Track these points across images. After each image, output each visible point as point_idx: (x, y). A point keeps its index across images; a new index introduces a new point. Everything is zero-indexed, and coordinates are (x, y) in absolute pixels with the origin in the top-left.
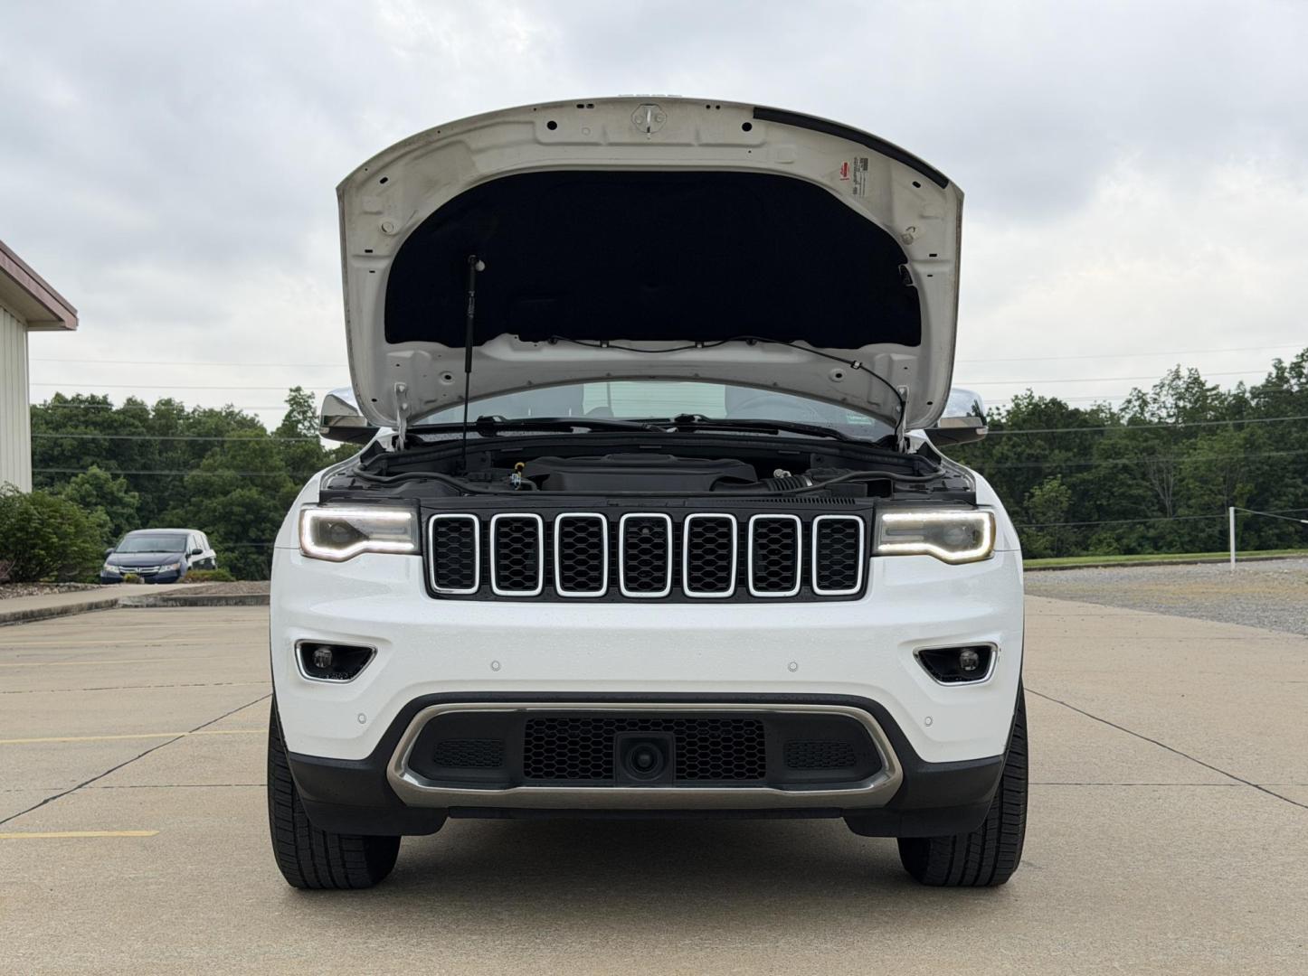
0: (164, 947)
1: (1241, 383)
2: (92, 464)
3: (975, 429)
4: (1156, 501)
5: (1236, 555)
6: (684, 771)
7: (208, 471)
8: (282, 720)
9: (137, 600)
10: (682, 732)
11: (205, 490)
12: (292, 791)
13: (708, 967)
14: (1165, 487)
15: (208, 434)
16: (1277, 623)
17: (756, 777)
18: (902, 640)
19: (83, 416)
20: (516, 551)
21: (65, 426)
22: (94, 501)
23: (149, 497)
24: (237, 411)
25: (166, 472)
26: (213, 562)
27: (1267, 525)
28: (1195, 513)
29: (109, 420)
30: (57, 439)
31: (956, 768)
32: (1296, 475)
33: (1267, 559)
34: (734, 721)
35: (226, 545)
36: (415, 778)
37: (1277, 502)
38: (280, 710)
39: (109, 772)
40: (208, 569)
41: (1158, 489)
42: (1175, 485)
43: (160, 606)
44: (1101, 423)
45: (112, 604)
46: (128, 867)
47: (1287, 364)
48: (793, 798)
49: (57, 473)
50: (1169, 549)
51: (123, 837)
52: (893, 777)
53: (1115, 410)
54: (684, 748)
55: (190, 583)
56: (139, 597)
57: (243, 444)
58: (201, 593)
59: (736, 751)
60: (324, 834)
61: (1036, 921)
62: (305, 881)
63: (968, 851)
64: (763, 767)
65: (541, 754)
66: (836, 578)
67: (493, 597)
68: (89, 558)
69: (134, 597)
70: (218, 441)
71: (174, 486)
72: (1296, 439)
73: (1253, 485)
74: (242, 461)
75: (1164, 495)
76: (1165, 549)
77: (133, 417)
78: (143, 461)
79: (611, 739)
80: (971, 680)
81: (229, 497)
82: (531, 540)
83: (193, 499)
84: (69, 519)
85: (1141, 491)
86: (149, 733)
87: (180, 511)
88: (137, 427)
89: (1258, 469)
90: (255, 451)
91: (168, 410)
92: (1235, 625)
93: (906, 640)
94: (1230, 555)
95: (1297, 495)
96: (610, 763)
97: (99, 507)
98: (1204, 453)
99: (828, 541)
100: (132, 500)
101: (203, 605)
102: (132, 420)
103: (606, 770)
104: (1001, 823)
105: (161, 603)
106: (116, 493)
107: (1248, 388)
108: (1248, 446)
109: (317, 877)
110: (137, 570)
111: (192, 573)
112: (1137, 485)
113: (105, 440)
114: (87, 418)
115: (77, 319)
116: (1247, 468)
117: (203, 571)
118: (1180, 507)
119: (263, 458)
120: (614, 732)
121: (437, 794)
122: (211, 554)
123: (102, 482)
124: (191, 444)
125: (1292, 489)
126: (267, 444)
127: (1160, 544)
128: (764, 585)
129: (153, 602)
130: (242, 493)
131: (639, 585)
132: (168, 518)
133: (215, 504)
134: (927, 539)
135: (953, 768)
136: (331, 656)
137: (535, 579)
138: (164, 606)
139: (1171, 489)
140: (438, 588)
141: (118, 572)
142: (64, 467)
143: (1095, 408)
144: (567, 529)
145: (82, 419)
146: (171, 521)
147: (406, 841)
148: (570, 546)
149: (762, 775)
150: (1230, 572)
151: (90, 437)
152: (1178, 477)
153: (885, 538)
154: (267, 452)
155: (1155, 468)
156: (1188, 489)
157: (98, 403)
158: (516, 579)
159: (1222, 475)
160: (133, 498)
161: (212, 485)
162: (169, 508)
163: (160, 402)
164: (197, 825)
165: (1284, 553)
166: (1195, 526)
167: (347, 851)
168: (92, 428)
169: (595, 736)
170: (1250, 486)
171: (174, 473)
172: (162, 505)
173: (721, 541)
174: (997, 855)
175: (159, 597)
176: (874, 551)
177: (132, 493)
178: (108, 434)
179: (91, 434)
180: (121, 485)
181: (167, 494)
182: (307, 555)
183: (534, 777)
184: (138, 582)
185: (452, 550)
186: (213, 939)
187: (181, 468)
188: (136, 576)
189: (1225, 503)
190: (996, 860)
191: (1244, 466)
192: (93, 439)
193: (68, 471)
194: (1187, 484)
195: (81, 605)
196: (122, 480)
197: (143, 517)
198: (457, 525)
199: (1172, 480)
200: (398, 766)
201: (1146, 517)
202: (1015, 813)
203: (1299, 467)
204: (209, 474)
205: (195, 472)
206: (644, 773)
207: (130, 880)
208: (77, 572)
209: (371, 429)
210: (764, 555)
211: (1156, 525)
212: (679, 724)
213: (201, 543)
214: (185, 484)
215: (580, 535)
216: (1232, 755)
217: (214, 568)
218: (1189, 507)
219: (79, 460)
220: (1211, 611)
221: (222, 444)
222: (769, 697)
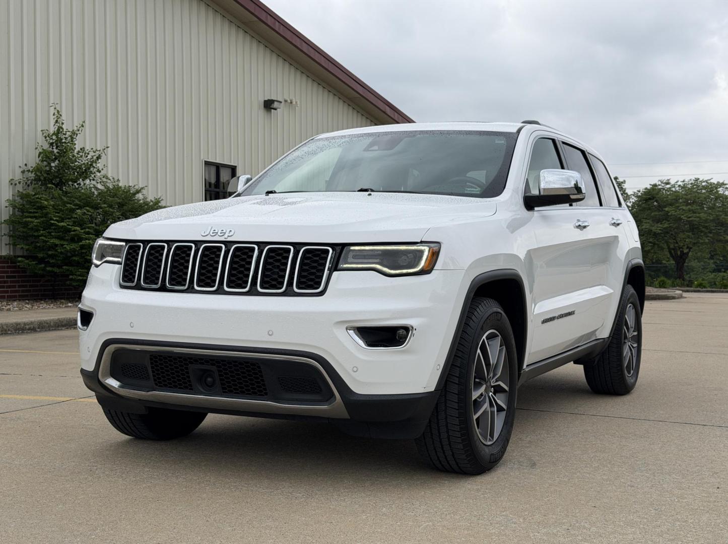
6: (225, 388)
10: (220, 367)
17: (263, 395)
18: (337, 321)
20: (154, 264)
31: (368, 399)
34: (245, 362)
36: (115, 382)
48: (286, 408)
54: (223, 375)
59: (249, 379)
64: (265, 389)
65: (159, 374)
66: (310, 283)
67: (141, 288)
79: (188, 368)
82: (161, 258)
93: (340, 321)
96: (190, 381)
103: (189, 385)
120: (188, 365)
128: (267, 286)
131: (204, 284)
135: (376, 398)
137: (159, 279)
140: (122, 283)
148: (177, 261)
149: (266, 394)
169: (179, 366)
173: (248, 260)
176: (338, 268)
183: (158, 386)
185: (131, 262)
206: (210, 389)
210: (270, 269)
212: (218, 362)
215: (183, 255)
222: (258, 350)
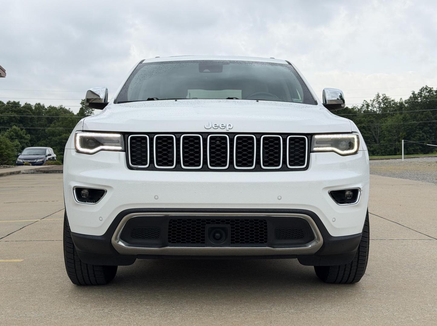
0: (20, 312)
1: (401, 99)
2: (14, 125)
3: (341, 104)
4: (373, 138)
5: (404, 156)
6: (234, 240)
7: (54, 128)
8: (68, 219)
9: (27, 171)
10: (234, 225)
11: (53, 134)
12: (73, 247)
13: (244, 321)
14: (377, 134)
15: (53, 115)
16: (423, 179)
17: (263, 243)
18: (324, 187)
19: (11, 108)
20: (164, 150)
21: (5, 112)
22: (15, 138)
23: (34, 137)
24: (63, 107)
25: (39, 128)
26: (55, 158)
27: (410, 146)
28: (386, 142)
29: (20, 110)
30: (2, 116)
32: (420, 130)
33: (413, 158)
34: (255, 220)
35: (60, 153)
36: (123, 243)
37: (413, 139)
38: (67, 215)
39: (8, 235)
40: (53, 161)
41: (374, 134)
42: (380, 133)
43: (36, 173)
44: (355, 112)
45: (19, 173)
46: (10, 275)
47: (416, 93)
48: (278, 251)
49: (2, 128)
50: (377, 154)
51: (10, 262)
52: (319, 243)
53: (359, 108)
54: (234, 231)
55: (47, 165)
56: (28, 170)
57: (66, 119)
58: (50, 169)
59: (255, 232)
60: (87, 265)
61: (374, 299)
62: (79, 282)
63: (345, 270)
64: (266, 239)
65: (175, 234)
66: (296, 161)
67: (155, 169)
68: (11, 156)
69: (26, 170)
70: (56, 118)
71: (42, 133)
72: (419, 117)
73: (405, 133)
74: (65, 124)
75: (376, 136)
76: (376, 154)
77: (28, 109)
78: (32, 124)
79: (204, 228)
80: (350, 203)
81: (61, 136)
82: (171, 145)
83: (49, 138)
84: (3, 143)
85: (369, 135)
86: (25, 219)
87: (44, 141)
88: (29, 112)
89: (407, 127)
90: (70, 121)
91: (39, 107)
92: (409, 180)
93: (326, 187)
94: (402, 156)
95: (420, 136)
96: (204, 237)
97: (16, 140)
98: (390, 122)
99: (293, 146)
100: (27, 137)
101: (51, 173)
102: (27, 110)
103: (202, 240)
104: (358, 259)
105: (36, 172)
106: (22, 135)
107: (404, 101)
108: (404, 120)
109: (84, 281)
110: (29, 161)
111: (48, 162)
112: (368, 133)
113: (18, 117)
114: (12, 109)
115: (5, 73)
116: (404, 128)
117: (52, 161)
118: (381, 140)
119: (73, 123)
120: (205, 225)
121: (132, 250)
122: (55, 155)
123: (18, 131)
124: (48, 118)
125: (419, 135)
126: (74, 119)
127: (374, 153)
128: (267, 164)
129: (33, 172)
130: (66, 135)
131: (215, 164)
132: (40, 143)
133: (56, 139)
134: (332, 146)
135: (343, 239)
136: (88, 193)
137: (172, 162)
138: (37, 173)
139: (378, 135)
140: (132, 165)
141: (22, 161)
142: (4, 126)
143: (353, 107)
144: (186, 141)
145: (11, 109)
146: (41, 145)
147: (120, 268)
148: (187, 148)
149: (266, 242)
150: (402, 162)
151: (13, 116)
152: (381, 130)
153: (316, 145)
154: (74, 122)
155: (373, 127)
156: (384, 134)
157: (16, 104)
158: (165, 161)
159: (395, 130)
160: (28, 137)
161: (55, 132)
162: (41, 140)
163: (36, 104)
164: (39, 257)
165: (419, 156)
166: (386, 147)
167: (96, 271)
168: (14, 113)
169: (197, 226)
170: (405, 134)
171: (42, 128)
172: (39, 139)
173: (249, 146)
174: (356, 272)
175: (35, 170)
176: (312, 150)
177: (28, 135)
178: (20, 115)
179: (13, 115)
180: (24, 132)
181: (39, 136)
182: (78, 151)
183: (172, 243)
184: (29, 165)
185: (138, 149)
186: (41, 308)
187: (44, 127)
188: (29, 163)
189: (396, 139)
190: (356, 274)
191: (403, 127)
192: (14, 117)
193: (6, 127)
194: (384, 132)
195: (7, 173)
196: (24, 130)
197: (32, 143)
198: (140, 139)
199: (379, 131)
200: (116, 238)
201: (370, 144)
202: (365, 255)
203: (421, 127)
204: (54, 129)
205: (49, 128)
206: (218, 241)
207: (10, 281)
208: (7, 161)
209: (105, 104)
210: (266, 152)
211: (373, 146)
212: (232, 221)
213: (51, 152)
214: (46, 132)
215: (191, 143)
216: (426, 228)
217: (55, 160)
218: (384, 140)
219: (10, 123)
220: (399, 175)
221: (58, 118)
222: (269, 211)
